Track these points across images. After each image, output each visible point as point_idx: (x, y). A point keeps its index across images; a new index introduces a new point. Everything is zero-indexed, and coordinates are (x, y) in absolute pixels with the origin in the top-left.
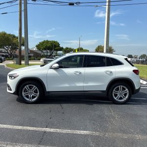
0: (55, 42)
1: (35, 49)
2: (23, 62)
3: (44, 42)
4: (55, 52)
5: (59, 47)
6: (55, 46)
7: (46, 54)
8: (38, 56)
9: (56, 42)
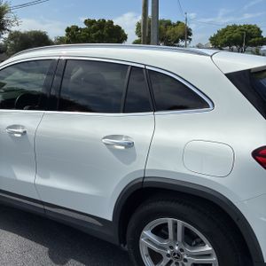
3: (226, 30)
9: (254, 27)
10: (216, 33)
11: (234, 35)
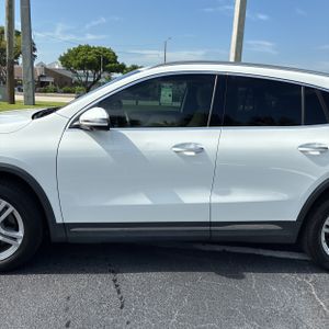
0: (105, 50)
1: (58, 66)
2: (19, 97)
3: (78, 50)
4: (106, 74)
5: (116, 62)
6: (106, 61)
7: (84, 79)
8: (66, 84)
9: (109, 51)
10: (66, 52)
11: (90, 58)
